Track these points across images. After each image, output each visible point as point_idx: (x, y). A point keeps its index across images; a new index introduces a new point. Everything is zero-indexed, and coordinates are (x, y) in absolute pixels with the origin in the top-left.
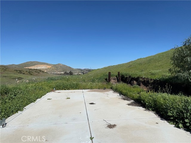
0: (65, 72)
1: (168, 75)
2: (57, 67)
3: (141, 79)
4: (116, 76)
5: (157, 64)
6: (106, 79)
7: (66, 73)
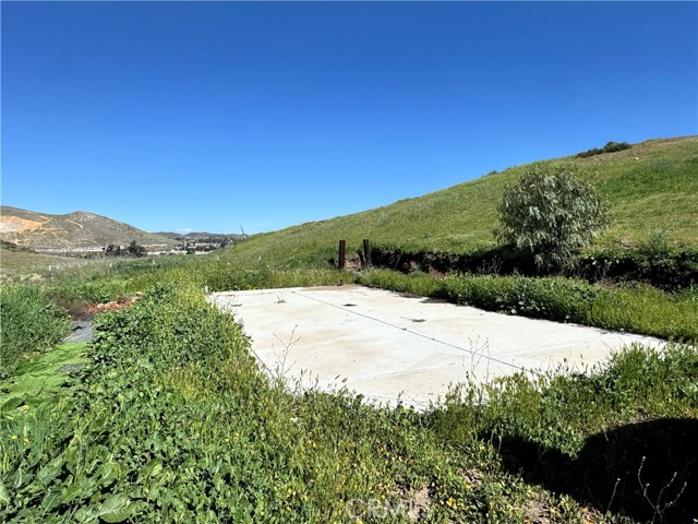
0: (111, 247)
1: (490, 243)
2: (69, 228)
3: (429, 257)
4: (359, 253)
5: (458, 217)
6: (332, 261)
7: (115, 249)
